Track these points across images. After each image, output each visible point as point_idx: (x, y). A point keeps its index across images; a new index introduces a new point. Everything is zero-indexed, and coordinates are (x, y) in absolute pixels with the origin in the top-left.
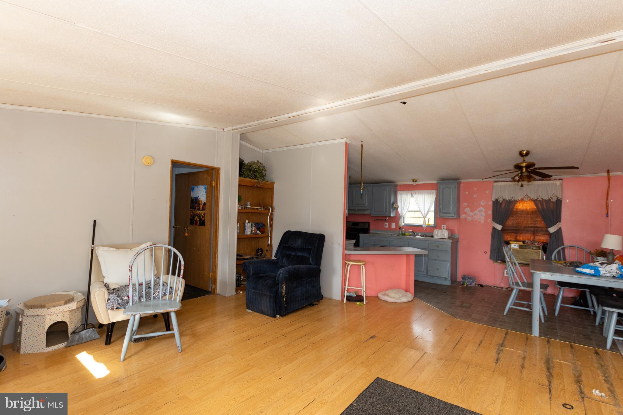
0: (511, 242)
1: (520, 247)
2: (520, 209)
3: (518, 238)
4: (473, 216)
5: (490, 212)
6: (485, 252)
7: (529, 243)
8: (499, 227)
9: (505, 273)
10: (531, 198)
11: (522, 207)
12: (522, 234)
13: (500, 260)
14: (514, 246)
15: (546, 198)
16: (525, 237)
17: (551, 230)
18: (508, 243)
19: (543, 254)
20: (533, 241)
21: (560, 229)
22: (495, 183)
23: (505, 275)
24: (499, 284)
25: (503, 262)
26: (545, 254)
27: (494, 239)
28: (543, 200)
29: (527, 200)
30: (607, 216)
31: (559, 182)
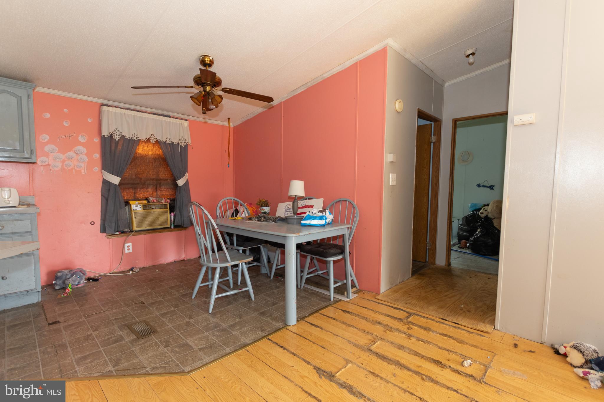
0: (131, 202)
1: (145, 207)
2: (140, 154)
3: (138, 195)
4: (64, 161)
5: (97, 156)
6: (92, 223)
7: (155, 201)
8: (115, 180)
9: (126, 248)
10: (158, 139)
11: (143, 151)
12: (142, 190)
13: (118, 231)
14: (137, 207)
15: (175, 141)
16: (147, 194)
17: (181, 182)
18: (127, 203)
19: (170, 213)
20: (157, 198)
21: (187, 181)
22: (105, 108)
23: (127, 251)
24: (117, 267)
25: (123, 232)
26: (172, 214)
27: (107, 200)
28: (173, 143)
29: (153, 141)
30: (229, 167)
31: (186, 124)
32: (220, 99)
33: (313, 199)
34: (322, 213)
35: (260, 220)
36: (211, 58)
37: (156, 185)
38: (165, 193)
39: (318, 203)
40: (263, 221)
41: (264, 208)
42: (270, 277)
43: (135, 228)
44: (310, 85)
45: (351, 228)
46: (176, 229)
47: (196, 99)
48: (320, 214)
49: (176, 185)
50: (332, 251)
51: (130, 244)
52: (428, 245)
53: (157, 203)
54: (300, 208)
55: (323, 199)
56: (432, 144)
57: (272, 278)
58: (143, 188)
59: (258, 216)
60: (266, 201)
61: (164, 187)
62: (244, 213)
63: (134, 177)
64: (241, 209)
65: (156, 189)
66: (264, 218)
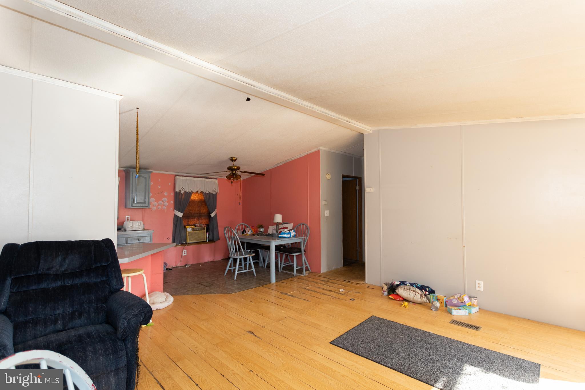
0: (187, 227)
1: (193, 229)
2: (192, 200)
4: (157, 206)
5: (172, 202)
6: (168, 238)
7: (199, 226)
8: (180, 215)
9: (184, 253)
10: (202, 191)
11: (193, 198)
12: (192, 220)
13: (180, 243)
14: (189, 229)
15: (211, 191)
16: (194, 222)
17: (213, 215)
18: (185, 227)
19: (206, 233)
20: (200, 224)
21: (216, 214)
22: (178, 177)
23: (184, 255)
24: (179, 264)
25: (182, 244)
26: (208, 233)
27: (176, 226)
28: (209, 193)
29: (199, 193)
30: (240, 204)
31: (216, 181)
32: (240, 177)
33: (287, 224)
34: (289, 231)
35: (259, 236)
36: (236, 158)
37: (199, 216)
38: (204, 221)
39: (290, 226)
40: (260, 236)
41: (261, 229)
42: (264, 268)
43: (189, 242)
44: (285, 162)
45: (304, 238)
46: (209, 242)
47: (229, 177)
48: (288, 232)
49: (210, 216)
50: (295, 250)
51: (186, 251)
52: (358, 250)
53: (200, 227)
54: (280, 229)
55: (293, 224)
56: (357, 191)
57: (265, 268)
58: (192, 218)
59: (256, 233)
60: (262, 225)
61: (203, 218)
62: (249, 232)
63: (188, 212)
64: (247, 230)
65: (199, 219)
66: (261, 234)
